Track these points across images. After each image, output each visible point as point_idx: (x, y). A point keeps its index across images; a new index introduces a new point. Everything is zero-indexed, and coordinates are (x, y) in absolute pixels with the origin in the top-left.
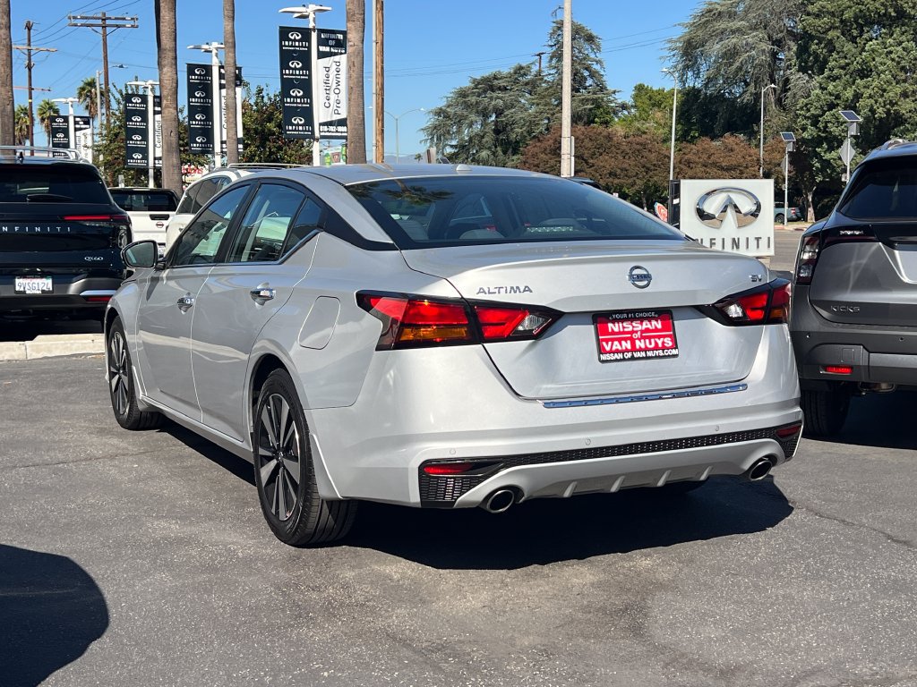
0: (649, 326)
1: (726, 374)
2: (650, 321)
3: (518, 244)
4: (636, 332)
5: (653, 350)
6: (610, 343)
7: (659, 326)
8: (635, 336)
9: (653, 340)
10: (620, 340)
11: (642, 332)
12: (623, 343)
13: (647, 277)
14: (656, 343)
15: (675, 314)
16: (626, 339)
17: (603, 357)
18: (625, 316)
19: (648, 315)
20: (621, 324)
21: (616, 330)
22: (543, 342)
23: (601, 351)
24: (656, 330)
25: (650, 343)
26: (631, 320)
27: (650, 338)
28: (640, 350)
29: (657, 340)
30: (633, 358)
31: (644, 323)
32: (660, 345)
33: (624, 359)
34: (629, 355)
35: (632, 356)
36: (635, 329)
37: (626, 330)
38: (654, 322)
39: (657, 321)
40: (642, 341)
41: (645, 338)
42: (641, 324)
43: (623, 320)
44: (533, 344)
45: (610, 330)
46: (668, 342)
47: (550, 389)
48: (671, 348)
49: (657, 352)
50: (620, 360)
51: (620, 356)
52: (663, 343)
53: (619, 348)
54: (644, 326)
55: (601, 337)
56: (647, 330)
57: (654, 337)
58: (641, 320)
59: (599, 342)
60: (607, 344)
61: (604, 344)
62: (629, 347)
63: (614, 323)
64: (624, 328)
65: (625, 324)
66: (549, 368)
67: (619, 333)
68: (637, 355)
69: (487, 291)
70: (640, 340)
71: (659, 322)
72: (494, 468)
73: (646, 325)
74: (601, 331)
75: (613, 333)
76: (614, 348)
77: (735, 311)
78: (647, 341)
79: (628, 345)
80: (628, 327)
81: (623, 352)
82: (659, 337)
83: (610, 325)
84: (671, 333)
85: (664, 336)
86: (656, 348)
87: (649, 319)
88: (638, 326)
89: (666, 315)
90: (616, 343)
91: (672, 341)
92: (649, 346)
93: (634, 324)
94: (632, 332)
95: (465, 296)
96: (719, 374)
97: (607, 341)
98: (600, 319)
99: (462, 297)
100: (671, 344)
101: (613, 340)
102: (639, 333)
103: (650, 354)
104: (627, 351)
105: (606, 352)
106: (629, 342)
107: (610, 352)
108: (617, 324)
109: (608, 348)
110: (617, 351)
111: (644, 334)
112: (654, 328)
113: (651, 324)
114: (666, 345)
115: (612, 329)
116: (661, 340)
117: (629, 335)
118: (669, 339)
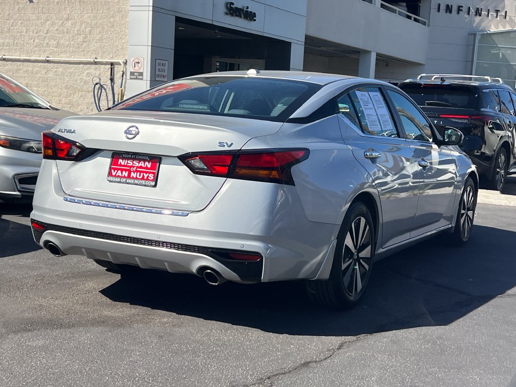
2: (144, 162)
4: (134, 167)
5: (139, 179)
6: (116, 171)
7: (149, 166)
8: (132, 169)
9: (142, 174)
10: (122, 170)
11: (138, 167)
12: (124, 172)
14: (143, 176)
15: (163, 161)
16: (126, 170)
17: (111, 178)
18: (130, 156)
19: (144, 158)
20: (126, 161)
21: (123, 164)
23: (110, 174)
24: (146, 168)
25: (140, 176)
26: (134, 159)
27: (140, 172)
28: (132, 178)
29: (145, 174)
30: (126, 182)
31: (141, 163)
32: (145, 178)
33: (120, 182)
34: (124, 180)
36: (134, 165)
37: (128, 165)
38: (147, 163)
39: (149, 162)
40: (136, 173)
41: (137, 171)
42: (139, 163)
43: (128, 159)
44: (73, 164)
48: (152, 181)
49: (141, 181)
51: (119, 180)
52: (148, 176)
53: (120, 175)
54: (140, 165)
55: (112, 167)
56: (141, 167)
58: (140, 160)
59: (111, 169)
60: (114, 171)
61: (113, 171)
62: (126, 175)
63: (123, 160)
64: (127, 163)
65: (129, 162)
67: (124, 166)
68: (129, 181)
69: (61, 130)
70: (134, 172)
71: (150, 163)
73: (142, 164)
74: (114, 162)
75: (121, 165)
76: (117, 175)
78: (138, 173)
79: (125, 174)
80: (130, 163)
81: (121, 177)
82: (146, 173)
83: (120, 161)
84: (156, 171)
85: (150, 173)
86: (143, 178)
87: (145, 161)
88: (136, 164)
89: (156, 160)
90: (119, 172)
92: (138, 177)
93: (134, 162)
94: (132, 166)
95: (55, 133)
97: (115, 169)
98: (116, 156)
100: (152, 178)
101: (118, 169)
102: (135, 168)
103: (136, 181)
104: (124, 177)
105: (112, 176)
106: (127, 172)
107: (115, 176)
108: (124, 161)
109: (114, 174)
110: (118, 177)
111: (138, 169)
112: (145, 166)
113: (144, 164)
114: (149, 178)
115: (120, 163)
116: (148, 174)
117: (129, 168)
118: (153, 175)
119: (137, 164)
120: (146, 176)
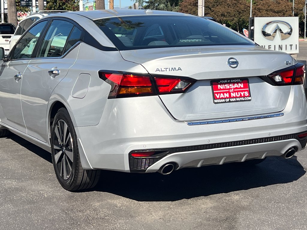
0: (237, 86)
1: (273, 109)
2: (238, 84)
3: (175, 48)
4: (231, 89)
5: (239, 97)
6: (219, 94)
7: (242, 86)
8: (231, 91)
9: (239, 93)
10: (223, 93)
11: (234, 89)
12: (225, 94)
13: (236, 63)
14: (241, 94)
15: (250, 81)
16: (226, 92)
17: (216, 101)
18: (226, 81)
19: (237, 81)
20: (224, 85)
21: (222, 88)
22: (187, 94)
23: (215, 98)
24: (241, 88)
25: (238, 95)
26: (229, 83)
27: (238, 92)
28: (233, 97)
29: (241, 93)
30: (230, 101)
31: (235, 85)
32: (243, 95)
33: (225, 102)
34: (228, 100)
35: (229, 100)
36: (231, 88)
37: (226, 88)
38: (240, 84)
39: (241, 84)
40: (234, 93)
41: (235, 92)
42: (234, 86)
43: (225, 84)
44: (182, 96)
45: (219, 88)
46: (247, 94)
47: (190, 116)
48: (248, 96)
49: (241, 99)
50: (224, 102)
51: (224, 100)
52: (244, 94)
53: (223, 97)
54: (235, 86)
55: (214, 92)
56: (236, 88)
57: (240, 91)
58: (234, 83)
59: (214, 94)
60: (218, 95)
62: (228, 96)
63: (221, 85)
64: (225, 87)
65: (226, 86)
66: (190, 106)
67: (223, 89)
68: (231, 100)
69: (160, 70)
70: (233, 93)
71: (242, 84)
72: (165, 153)
73: (236, 86)
74: (214, 88)
75: (221, 89)
76: (221, 97)
77: (278, 78)
78: (236, 93)
80: (227, 86)
81: (225, 98)
82: (242, 91)
83: (219, 86)
84: (248, 89)
85: (245, 91)
86: (241, 96)
87: (237, 83)
89: (245, 81)
90: (222, 94)
91: (248, 93)
92: (237, 95)
93: (230, 85)
94: (229, 89)
95: (150, 73)
96: (271, 109)
97: (217, 93)
98: (214, 83)
99: (149, 73)
100: (248, 94)
101: (220, 93)
102: (233, 89)
103: (238, 99)
104: (227, 98)
105: (217, 99)
106: (228, 94)
107: (219, 99)
108: (222, 85)
109: (218, 97)
110: (222, 98)
111: (235, 90)
112: (239, 87)
113: (238, 85)
114: (245, 95)
115: (220, 88)
116: (243, 92)
117: (228, 91)
118: (247, 92)
119: (233, 86)
120: (242, 94)
